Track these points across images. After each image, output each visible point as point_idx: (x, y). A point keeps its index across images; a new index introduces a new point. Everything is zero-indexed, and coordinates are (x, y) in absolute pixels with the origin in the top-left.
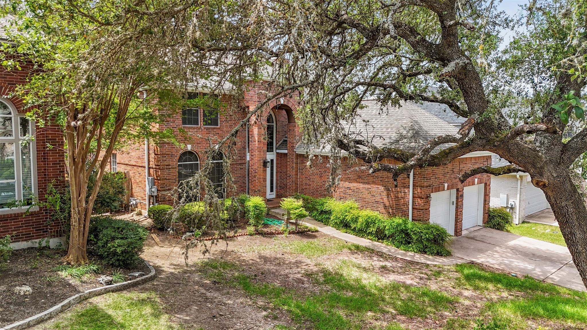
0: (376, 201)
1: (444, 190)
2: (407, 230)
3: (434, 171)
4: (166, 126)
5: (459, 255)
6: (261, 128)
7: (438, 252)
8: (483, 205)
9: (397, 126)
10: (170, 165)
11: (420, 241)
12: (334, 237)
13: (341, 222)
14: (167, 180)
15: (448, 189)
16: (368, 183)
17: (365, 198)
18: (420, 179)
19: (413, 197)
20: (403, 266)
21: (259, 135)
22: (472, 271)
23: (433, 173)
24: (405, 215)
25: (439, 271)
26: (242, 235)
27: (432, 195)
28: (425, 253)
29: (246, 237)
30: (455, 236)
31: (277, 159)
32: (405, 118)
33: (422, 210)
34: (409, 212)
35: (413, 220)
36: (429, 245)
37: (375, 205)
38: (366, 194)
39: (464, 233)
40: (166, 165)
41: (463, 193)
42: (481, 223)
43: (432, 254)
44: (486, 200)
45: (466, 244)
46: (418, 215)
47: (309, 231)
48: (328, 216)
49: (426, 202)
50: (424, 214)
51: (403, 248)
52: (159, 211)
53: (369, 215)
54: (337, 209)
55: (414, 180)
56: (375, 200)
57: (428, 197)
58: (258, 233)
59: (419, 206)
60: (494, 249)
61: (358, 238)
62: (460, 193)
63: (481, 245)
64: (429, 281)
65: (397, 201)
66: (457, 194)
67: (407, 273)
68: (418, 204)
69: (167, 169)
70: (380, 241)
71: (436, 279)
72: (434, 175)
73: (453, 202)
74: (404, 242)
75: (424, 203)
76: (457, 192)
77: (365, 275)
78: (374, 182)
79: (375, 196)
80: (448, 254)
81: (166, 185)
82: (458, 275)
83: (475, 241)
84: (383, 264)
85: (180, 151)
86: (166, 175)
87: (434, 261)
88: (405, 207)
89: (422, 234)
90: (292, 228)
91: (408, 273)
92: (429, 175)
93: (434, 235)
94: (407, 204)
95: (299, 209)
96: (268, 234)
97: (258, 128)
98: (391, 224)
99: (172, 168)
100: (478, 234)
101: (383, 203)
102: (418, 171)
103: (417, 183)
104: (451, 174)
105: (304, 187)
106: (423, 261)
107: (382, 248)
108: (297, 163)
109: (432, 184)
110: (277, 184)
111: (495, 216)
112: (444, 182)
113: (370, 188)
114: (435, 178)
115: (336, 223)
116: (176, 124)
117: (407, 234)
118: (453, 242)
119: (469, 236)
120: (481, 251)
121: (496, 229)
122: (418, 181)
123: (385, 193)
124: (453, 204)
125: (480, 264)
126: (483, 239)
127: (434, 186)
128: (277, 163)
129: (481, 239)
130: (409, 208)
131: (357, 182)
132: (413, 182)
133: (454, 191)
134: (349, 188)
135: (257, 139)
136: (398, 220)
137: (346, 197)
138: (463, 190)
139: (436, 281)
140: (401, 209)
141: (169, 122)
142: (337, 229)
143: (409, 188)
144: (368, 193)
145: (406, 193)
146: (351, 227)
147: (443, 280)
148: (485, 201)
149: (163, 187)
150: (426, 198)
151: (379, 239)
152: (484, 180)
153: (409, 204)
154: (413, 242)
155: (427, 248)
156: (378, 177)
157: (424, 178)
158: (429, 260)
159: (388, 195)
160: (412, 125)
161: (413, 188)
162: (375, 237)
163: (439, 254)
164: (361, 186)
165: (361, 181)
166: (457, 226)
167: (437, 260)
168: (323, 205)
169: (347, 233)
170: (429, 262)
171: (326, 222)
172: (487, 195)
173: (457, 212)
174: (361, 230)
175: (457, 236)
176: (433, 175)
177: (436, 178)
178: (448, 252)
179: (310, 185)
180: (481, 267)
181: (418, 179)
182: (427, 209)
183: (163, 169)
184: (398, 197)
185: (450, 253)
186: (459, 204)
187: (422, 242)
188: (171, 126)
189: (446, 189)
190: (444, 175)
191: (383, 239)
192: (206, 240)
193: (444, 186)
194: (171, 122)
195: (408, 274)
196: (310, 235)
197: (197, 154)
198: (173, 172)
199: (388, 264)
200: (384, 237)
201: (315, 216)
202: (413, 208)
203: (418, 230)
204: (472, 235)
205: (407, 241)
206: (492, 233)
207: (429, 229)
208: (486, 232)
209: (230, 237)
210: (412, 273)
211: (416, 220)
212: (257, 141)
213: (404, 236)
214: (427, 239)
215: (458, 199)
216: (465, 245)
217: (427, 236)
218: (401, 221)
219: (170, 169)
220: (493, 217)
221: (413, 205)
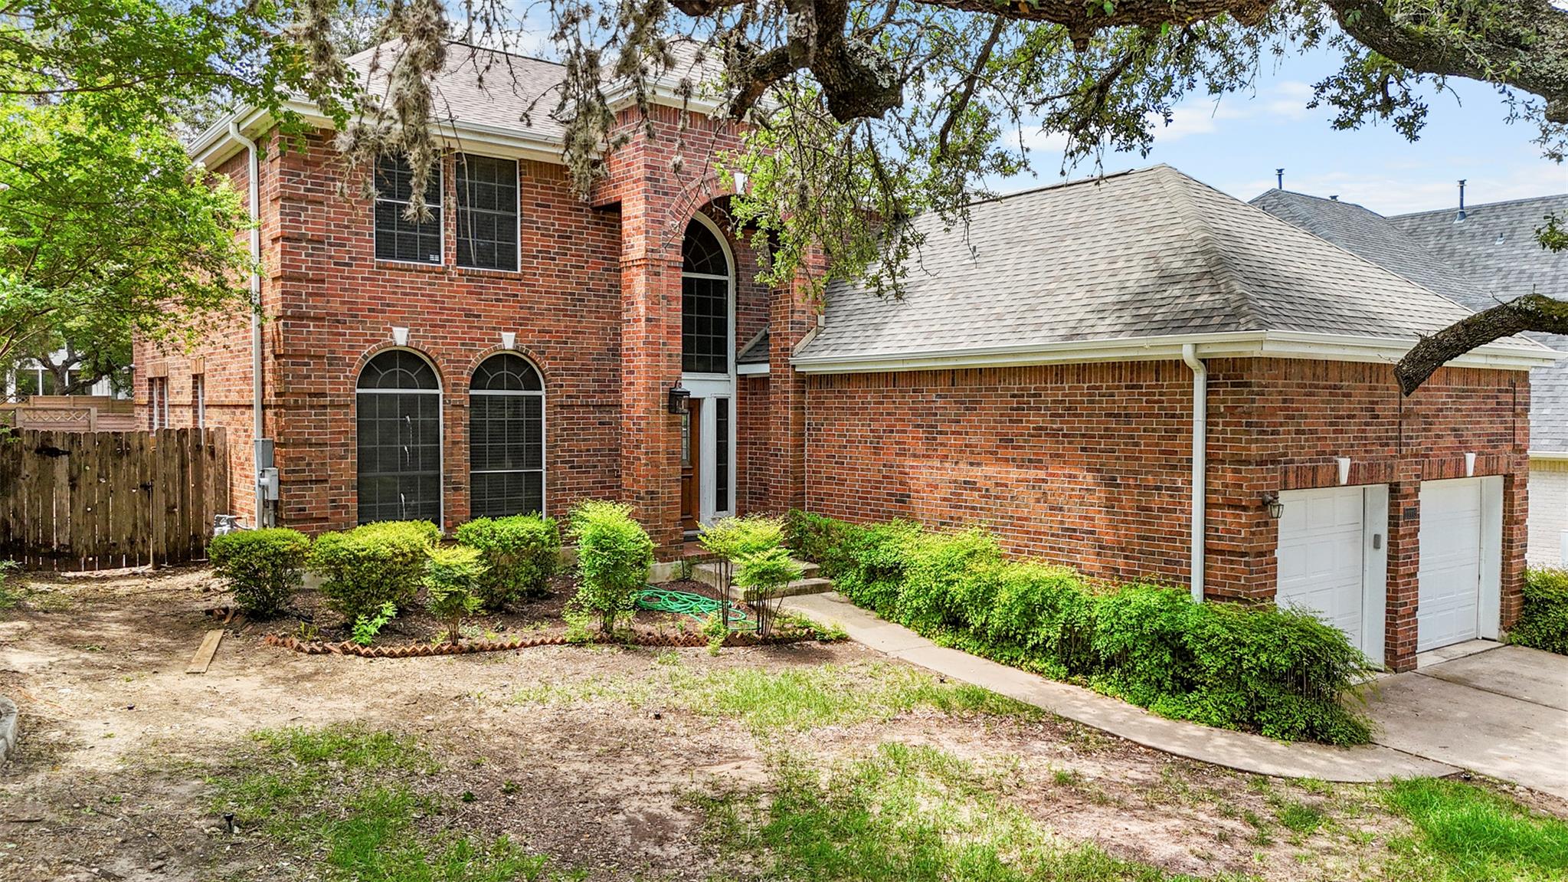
0: (1067, 530)
1: (1334, 482)
2: (1180, 635)
3: (1292, 401)
4: (312, 255)
5: (1404, 745)
6: (657, 274)
7: (1310, 726)
8: (1500, 561)
9: (1148, 249)
10: (324, 395)
11: (1232, 678)
12: (900, 661)
13: (937, 607)
14: (311, 445)
15: (1353, 481)
16: (1037, 463)
17: (1026, 519)
18: (1233, 432)
19: (1208, 505)
20: (1153, 777)
21: (654, 298)
22: (1466, 812)
23: (1287, 409)
24: (1177, 578)
25: (1310, 806)
26: (543, 643)
27: (1283, 497)
28: (1257, 728)
29: (555, 649)
30: (1386, 671)
31: (741, 399)
32: (1180, 220)
33: (1244, 554)
34: (1189, 565)
35: (1207, 596)
36: (1272, 696)
37: (1063, 543)
38: (1032, 503)
39: (1425, 661)
40: (310, 395)
41: (1418, 503)
42: (1492, 626)
43: (1284, 734)
44: (1511, 541)
45: (1434, 702)
46: (1226, 577)
47: (812, 636)
48: (890, 586)
49: (1258, 525)
50: (1251, 572)
51: (1164, 708)
52: (242, 547)
53: (1034, 578)
54: (921, 558)
55: (1207, 439)
56: (1062, 522)
57: (1266, 505)
58: (609, 638)
59: (1232, 539)
60: (1558, 725)
61: (991, 666)
62: (1404, 504)
63: (1497, 709)
64: (1259, 851)
65: (1144, 523)
66: (1394, 505)
67: (1162, 808)
68: (1228, 531)
69: (312, 407)
70: (1078, 678)
71: (1297, 844)
72: (1293, 417)
73: (1377, 538)
74: (1168, 684)
75: (1250, 526)
76: (1391, 497)
77: (966, 814)
78: (1058, 456)
79: (1061, 509)
80: (1357, 738)
81: (309, 464)
82: (1403, 828)
83: (1471, 692)
84: (1067, 767)
85: (364, 347)
86: (309, 427)
87: (1291, 762)
88: (1175, 548)
89: (1240, 651)
90: (746, 623)
91: (1169, 808)
92: (1273, 415)
93: (1292, 656)
94: (1181, 534)
95: (766, 550)
96: (648, 643)
97: (648, 273)
98: (1116, 613)
99: (332, 405)
100: (1484, 665)
101: (1092, 533)
102: (1224, 401)
103: (1219, 448)
104: (1367, 424)
105: (825, 489)
106: (1243, 761)
107: (1079, 704)
108: (799, 408)
109: (1285, 455)
110: (741, 484)
111: (1551, 601)
112: (1336, 453)
113: (1044, 481)
114: (1298, 432)
115: (918, 609)
116: (349, 252)
117: (1183, 654)
118: (1378, 694)
119: (1446, 674)
120: (1499, 729)
121: (1554, 651)
122: (1225, 440)
123: (1101, 493)
124: (1377, 546)
125: (1502, 782)
126: (1507, 684)
127: (1292, 461)
128: (742, 414)
129: (1498, 687)
130: (1189, 549)
131: (997, 459)
132: (1207, 447)
133: (1379, 494)
134: (970, 485)
135: (642, 311)
136: (1142, 596)
137: (960, 519)
138: (1418, 490)
139: (1296, 850)
140: (1162, 554)
141: (323, 243)
142: (923, 635)
143: (1190, 468)
144: (1038, 501)
145: (1178, 489)
146: (968, 626)
147: (1329, 851)
148: (1508, 542)
149: (294, 471)
150: (1258, 508)
151: (1072, 672)
152: (1503, 462)
153: (1190, 535)
154: (1203, 684)
155: (1263, 708)
156: (1074, 436)
157: (1248, 424)
158: (1269, 757)
159: (1110, 504)
160: (1205, 239)
161: (1207, 470)
162: (1057, 663)
163: (1315, 735)
164: (1014, 473)
165: (1011, 453)
166: (1395, 633)
167: (1306, 760)
168: (876, 548)
169: (954, 647)
170: (1266, 768)
171: (884, 607)
172: (1513, 522)
173: (1394, 578)
174: (1007, 636)
175: (1396, 671)
176: (1287, 417)
177: (1303, 432)
178: (1356, 727)
179: (842, 482)
180: (1503, 792)
181: (1224, 432)
182: (1262, 554)
183: (297, 407)
184: (1150, 509)
185: (1366, 732)
186: (1402, 543)
187: (1241, 686)
188: (330, 257)
189: (1344, 480)
190: (1336, 423)
191: (1088, 673)
192: (392, 655)
193: (1337, 467)
194: (330, 244)
195: (1168, 816)
196: (813, 651)
197: (432, 361)
198: (336, 421)
199: (1090, 769)
200: (1093, 663)
201: (852, 587)
202: (1208, 551)
203: (1225, 634)
204: (1458, 670)
205: (1182, 679)
206: (1541, 664)
207: (1270, 632)
208: (1515, 659)
209: (493, 649)
210: (1186, 811)
211: (1221, 598)
212: (643, 319)
213: (1167, 659)
214: (1263, 670)
215: (1397, 525)
216: (1432, 704)
217: (1263, 657)
218: (1154, 600)
219: (324, 407)
220: (1544, 605)
221: (1206, 537)
